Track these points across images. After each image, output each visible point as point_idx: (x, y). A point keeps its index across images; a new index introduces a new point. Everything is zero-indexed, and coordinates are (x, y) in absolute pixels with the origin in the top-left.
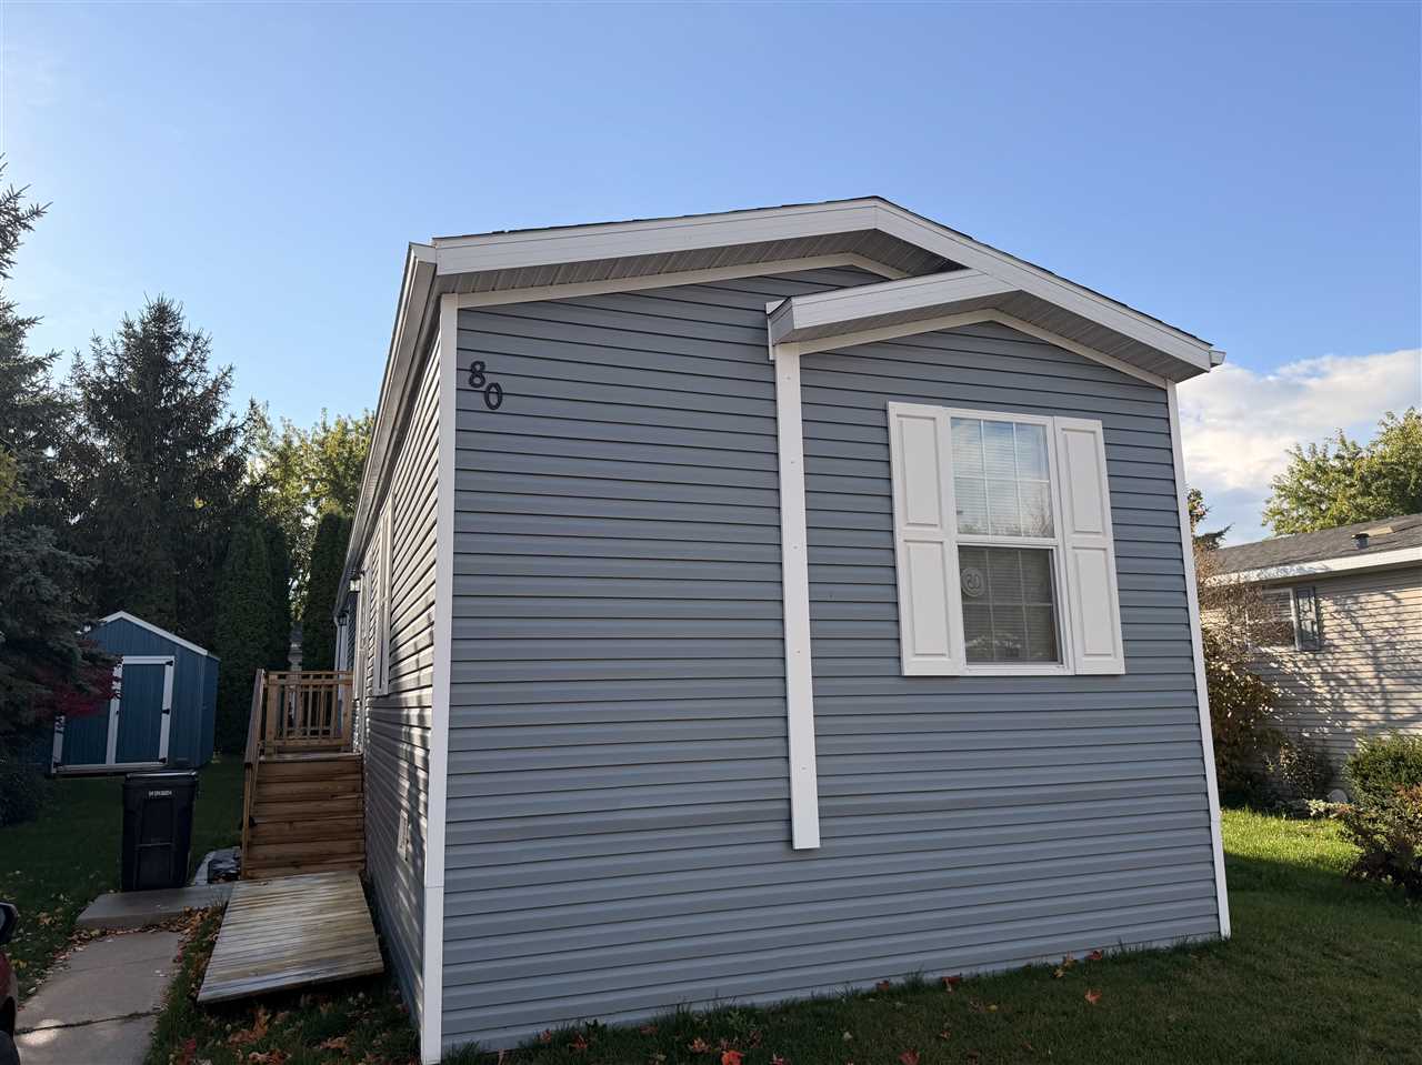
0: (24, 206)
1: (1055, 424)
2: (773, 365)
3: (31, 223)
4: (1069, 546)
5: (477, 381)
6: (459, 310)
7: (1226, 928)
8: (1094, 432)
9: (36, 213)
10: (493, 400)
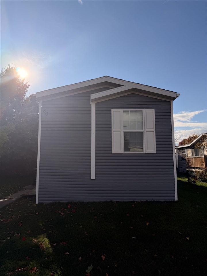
0: (27, 85)
1: (144, 110)
2: (91, 105)
3: (29, 87)
4: (146, 131)
5: (44, 112)
6: (42, 102)
7: (176, 199)
8: (153, 111)
9: (29, 85)
10: (47, 114)
